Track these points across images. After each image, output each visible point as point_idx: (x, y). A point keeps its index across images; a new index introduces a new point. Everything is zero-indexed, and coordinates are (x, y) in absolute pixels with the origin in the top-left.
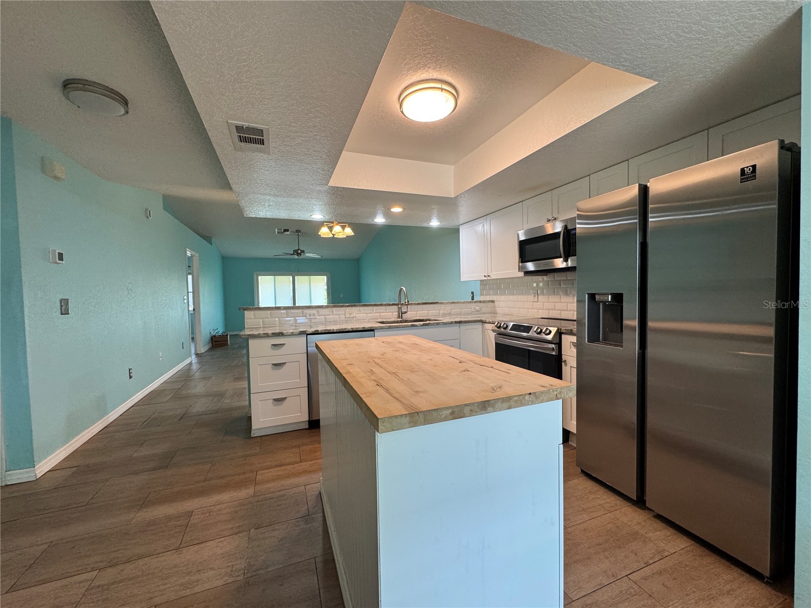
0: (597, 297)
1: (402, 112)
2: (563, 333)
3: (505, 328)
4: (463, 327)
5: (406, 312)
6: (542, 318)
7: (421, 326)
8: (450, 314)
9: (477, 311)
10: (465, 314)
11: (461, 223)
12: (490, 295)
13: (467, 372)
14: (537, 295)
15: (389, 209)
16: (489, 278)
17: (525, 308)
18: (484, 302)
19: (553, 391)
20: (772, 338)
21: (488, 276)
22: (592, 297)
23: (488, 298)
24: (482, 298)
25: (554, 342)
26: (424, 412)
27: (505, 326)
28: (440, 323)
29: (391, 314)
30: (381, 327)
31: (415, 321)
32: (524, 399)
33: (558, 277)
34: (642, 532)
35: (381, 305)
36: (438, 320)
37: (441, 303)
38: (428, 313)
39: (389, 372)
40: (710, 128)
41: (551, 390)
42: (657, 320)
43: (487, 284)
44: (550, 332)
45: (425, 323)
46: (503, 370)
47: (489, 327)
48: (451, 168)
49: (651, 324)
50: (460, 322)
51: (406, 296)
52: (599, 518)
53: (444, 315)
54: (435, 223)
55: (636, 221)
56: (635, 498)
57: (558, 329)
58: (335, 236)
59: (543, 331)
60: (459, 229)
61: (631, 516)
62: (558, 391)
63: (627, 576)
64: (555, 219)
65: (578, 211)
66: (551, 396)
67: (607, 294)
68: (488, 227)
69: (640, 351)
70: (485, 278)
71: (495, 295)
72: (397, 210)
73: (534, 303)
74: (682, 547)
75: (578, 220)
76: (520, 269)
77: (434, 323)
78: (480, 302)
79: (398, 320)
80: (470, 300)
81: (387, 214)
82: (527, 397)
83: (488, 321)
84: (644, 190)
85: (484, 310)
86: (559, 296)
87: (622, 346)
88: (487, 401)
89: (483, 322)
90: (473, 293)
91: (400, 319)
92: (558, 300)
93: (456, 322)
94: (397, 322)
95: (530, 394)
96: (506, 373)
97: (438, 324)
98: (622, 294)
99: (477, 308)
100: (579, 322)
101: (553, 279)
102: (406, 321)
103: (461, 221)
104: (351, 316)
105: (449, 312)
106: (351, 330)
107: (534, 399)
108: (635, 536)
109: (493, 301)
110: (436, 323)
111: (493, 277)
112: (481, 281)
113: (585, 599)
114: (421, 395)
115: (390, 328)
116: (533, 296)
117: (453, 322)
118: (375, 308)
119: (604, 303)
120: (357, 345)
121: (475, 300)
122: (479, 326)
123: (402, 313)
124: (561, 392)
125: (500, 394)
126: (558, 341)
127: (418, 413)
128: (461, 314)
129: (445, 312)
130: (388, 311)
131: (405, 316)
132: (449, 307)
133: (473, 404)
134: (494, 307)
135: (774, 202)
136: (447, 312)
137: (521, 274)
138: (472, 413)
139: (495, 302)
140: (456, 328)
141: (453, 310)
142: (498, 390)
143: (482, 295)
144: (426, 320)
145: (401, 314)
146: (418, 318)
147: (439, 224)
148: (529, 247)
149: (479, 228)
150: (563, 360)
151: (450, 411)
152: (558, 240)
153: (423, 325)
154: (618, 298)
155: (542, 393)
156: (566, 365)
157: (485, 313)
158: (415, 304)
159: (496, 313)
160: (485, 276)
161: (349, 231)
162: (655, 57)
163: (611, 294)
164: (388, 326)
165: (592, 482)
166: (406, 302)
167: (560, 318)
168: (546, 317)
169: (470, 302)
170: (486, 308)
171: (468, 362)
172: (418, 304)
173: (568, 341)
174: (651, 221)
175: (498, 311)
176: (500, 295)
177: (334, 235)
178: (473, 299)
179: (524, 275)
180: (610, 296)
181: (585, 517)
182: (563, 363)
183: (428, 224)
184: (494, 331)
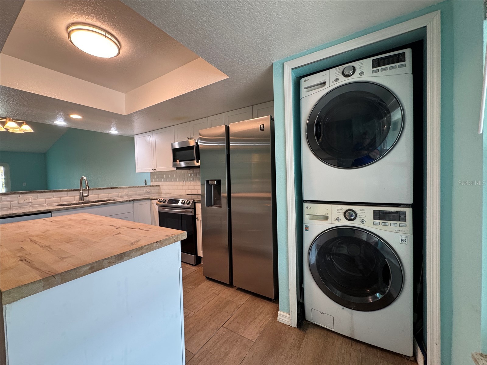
0: (210, 182)
1: (71, 41)
2: (196, 202)
3: (164, 202)
4: (136, 204)
5: (87, 196)
6: (187, 195)
7: (100, 205)
8: (127, 195)
9: (149, 192)
10: (139, 195)
11: (135, 134)
12: (157, 181)
13: (119, 235)
14: (184, 182)
15: (68, 115)
16: (155, 171)
17: (179, 189)
18: (153, 186)
19: (172, 238)
20: (271, 198)
21: (155, 170)
22: (208, 181)
23: (156, 184)
24: (152, 184)
25: (192, 208)
26: (61, 274)
27: (164, 201)
28: (117, 202)
29: (73, 198)
30: (60, 209)
31: (96, 202)
32: (153, 246)
33: (195, 171)
34: (231, 299)
35: (62, 191)
36: (116, 200)
37: (120, 188)
38: (109, 195)
39: (42, 247)
40: (253, 105)
41: (171, 238)
42: (234, 193)
43: (154, 175)
44: (189, 202)
45: (104, 203)
46: (146, 229)
47: (155, 202)
48: (124, 95)
49: (232, 195)
50: (133, 200)
51: (87, 183)
52: (212, 300)
53: (122, 196)
54: (114, 131)
55: (225, 144)
56: (229, 284)
57: (193, 200)
58: (9, 131)
59: (186, 202)
60: (134, 138)
61: (227, 293)
62: (176, 237)
63: (222, 326)
64: (192, 138)
65: (200, 135)
66: (171, 241)
67: (214, 180)
68: (154, 139)
69: (229, 209)
70: (153, 171)
71: (160, 182)
72: (76, 116)
73: (183, 186)
74: (246, 299)
75: (200, 140)
76: (174, 166)
77: (112, 202)
78: (150, 186)
79: (80, 202)
80: (144, 185)
81: (67, 119)
82: (155, 245)
83: (153, 198)
84: (228, 128)
85: (153, 191)
86: (196, 182)
87: (221, 207)
88: (123, 253)
89: (150, 199)
90: (146, 181)
91: (82, 201)
92: (196, 184)
93: (130, 201)
94: (79, 204)
95: (157, 242)
96: (147, 231)
97: (115, 203)
98: (220, 180)
99: (148, 190)
100: (202, 196)
101: (193, 172)
102: (88, 203)
103: (136, 132)
104: (26, 201)
105: (127, 193)
106: (23, 214)
107: (160, 245)
108: (228, 303)
109: (159, 186)
110: (114, 202)
111: (158, 170)
112: (151, 173)
113: (201, 350)
114: (64, 260)
115: (68, 209)
116: (182, 182)
117: (128, 200)
118: (54, 193)
119: (214, 184)
120: (20, 227)
121: (147, 185)
122: (148, 202)
123: (84, 197)
124: (177, 238)
125: (136, 246)
126: (193, 207)
127: (54, 276)
128: (136, 195)
129: (123, 194)
130: (69, 196)
131: (86, 199)
132: (126, 191)
133: (111, 257)
134: (160, 189)
135: (269, 142)
136: (125, 194)
137: (174, 169)
138: (110, 264)
139: (161, 186)
140: (130, 205)
141: (129, 193)
142: (136, 243)
143: (152, 181)
144: (107, 201)
145: (82, 197)
146: (99, 199)
147: (117, 132)
148: (178, 153)
149: (148, 138)
150: (196, 218)
151: (89, 267)
152: (193, 150)
153: (102, 204)
154: (219, 182)
155: (165, 240)
156: (198, 220)
157: (154, 193)
158: (96, 189)
159: (161, 193)
160: (152, 170)
161: (26, 128)
162: (226, 64)
163: (216, 180)
164: (67, 208)
165: (211, 282)
166: (87, 188)
167: (197, 194)
168: (190, 194)
169: (143, 187)
170: (153, 190)
171: (123, 228)
172: (99, 189)
173: (199, 206)
174: (231, 145)
175: (162, 192)
176: (163, 181)
177: (7, 129)
178: (146, 184)
179: (176, 170)
180: (215, 181)
181: (206, 302)
182: (197, 219)
183: (109, 131)
184: (157, 204)
